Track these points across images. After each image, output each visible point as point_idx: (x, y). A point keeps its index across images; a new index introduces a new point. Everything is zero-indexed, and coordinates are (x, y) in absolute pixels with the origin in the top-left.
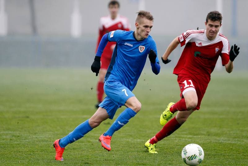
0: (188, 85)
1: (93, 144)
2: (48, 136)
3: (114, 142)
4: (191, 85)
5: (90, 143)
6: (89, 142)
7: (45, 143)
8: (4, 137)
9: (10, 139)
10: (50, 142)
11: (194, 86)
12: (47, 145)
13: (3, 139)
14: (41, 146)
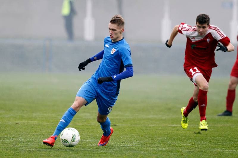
0: (194, 72)
1: (182, 154)
2: (136, 145)
3: (204, 152)
4: (196, 72)
5: (180, 153)
6: (178, 152)
7: (133, 152)
8: (91, 145)
9: (96, 148)
10: (138, 151)
11: (200, 72)
12: (134, 154)
13: (89, 147)
14: (128, 155)
